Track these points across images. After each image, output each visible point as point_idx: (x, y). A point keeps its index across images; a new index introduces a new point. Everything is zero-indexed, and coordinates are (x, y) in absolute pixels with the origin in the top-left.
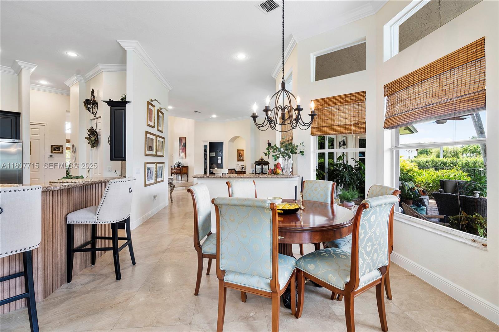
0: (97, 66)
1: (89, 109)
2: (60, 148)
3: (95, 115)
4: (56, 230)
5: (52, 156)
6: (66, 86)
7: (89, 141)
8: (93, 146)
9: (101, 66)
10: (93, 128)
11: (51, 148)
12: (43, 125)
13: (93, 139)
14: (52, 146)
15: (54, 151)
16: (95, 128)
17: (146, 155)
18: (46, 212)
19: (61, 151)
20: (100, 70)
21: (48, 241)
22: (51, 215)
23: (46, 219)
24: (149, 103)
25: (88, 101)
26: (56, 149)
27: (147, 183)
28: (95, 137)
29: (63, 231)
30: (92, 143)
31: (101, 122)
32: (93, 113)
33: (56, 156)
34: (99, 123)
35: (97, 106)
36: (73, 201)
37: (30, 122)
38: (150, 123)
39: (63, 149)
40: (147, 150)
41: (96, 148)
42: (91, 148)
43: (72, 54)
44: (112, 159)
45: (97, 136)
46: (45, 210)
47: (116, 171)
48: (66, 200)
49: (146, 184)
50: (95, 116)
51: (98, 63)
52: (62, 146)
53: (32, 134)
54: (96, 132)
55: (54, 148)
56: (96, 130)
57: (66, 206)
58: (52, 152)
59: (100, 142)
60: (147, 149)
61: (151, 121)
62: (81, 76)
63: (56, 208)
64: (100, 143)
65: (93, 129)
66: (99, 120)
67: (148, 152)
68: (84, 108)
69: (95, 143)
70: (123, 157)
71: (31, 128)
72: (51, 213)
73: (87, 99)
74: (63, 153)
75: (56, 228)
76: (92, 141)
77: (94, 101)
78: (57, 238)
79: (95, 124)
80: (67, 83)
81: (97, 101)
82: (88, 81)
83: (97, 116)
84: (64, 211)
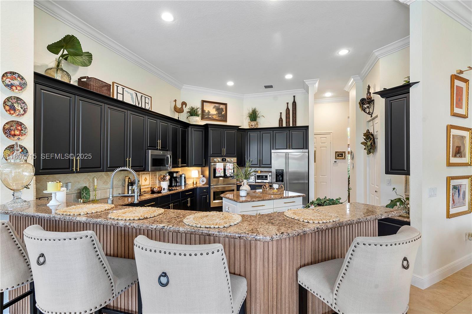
0: (373, 53)
1: (364, 110)
2: (342, 154)
3: (371, 115)
4: (283, 290)
5: (335, 162)
6: (346, 91)
7: (365, 146)
8: (369, 152)
9: (377, 53)
10: (369, 131)
11: (336, 154)
12: (329, 134)
13: (369, 143)
14: (336, 152)
15: (338, 157)
16: (371, 131)
17: (449, 164)
18: (266, 264)
19: (343, 157)
20: (377, 57)
21: (270, 306)
22: (275, 268)
23: (266, 274)
24: (454, 77)
25: (363, 100)
26: (340, 155)
27: (453, 211)
28: (371, 141)
29: (294, 291)
30: (368, 148)
31: (377, 123)
32: (369, 113)
33: (340, 162)
34: (376, 124)
35: (374, 104)
36: (310, 247)
37: (315, 132)
38: (457, 110)
39: (345, 155)
40: (452, 157)
41: (373, 154)
42: (367, 154)
43: (343, 52)
44: (387, 172)
45: (373, 140)
46: (266, 260)
47: (394, 189)
48: (299, 246)
49: (450, 213)
50: (371, 117)
51: (373, 51)
52: (345, 152)
53: (322, 143)
54: (372, 135)
55: (338, 154)
56: (373, 133)
57: (299, 254)
58: (336, 158)
59: (377, 147)
60: (451, 155)
61: (459, 106)
62: (358, 76)
63: (283, 258)
64: (377, 149)
65: (369, 133)
66: (376, 121)
67: (453, 160)
68: (360, 110)
69: (371, 148)
70: (404, 170)
71: (320, 138)
72: (275, 264)
73: (362, 99)
74: (345, 159)
75: (283, 287)
76: (368, 147)
77: (370, 99)
78: (284, 302)
79: (372, 126)
80: (346, 89)
81: (373, 98)
82: (364, 78)
83: (374, 116)
84: (295, 262)
